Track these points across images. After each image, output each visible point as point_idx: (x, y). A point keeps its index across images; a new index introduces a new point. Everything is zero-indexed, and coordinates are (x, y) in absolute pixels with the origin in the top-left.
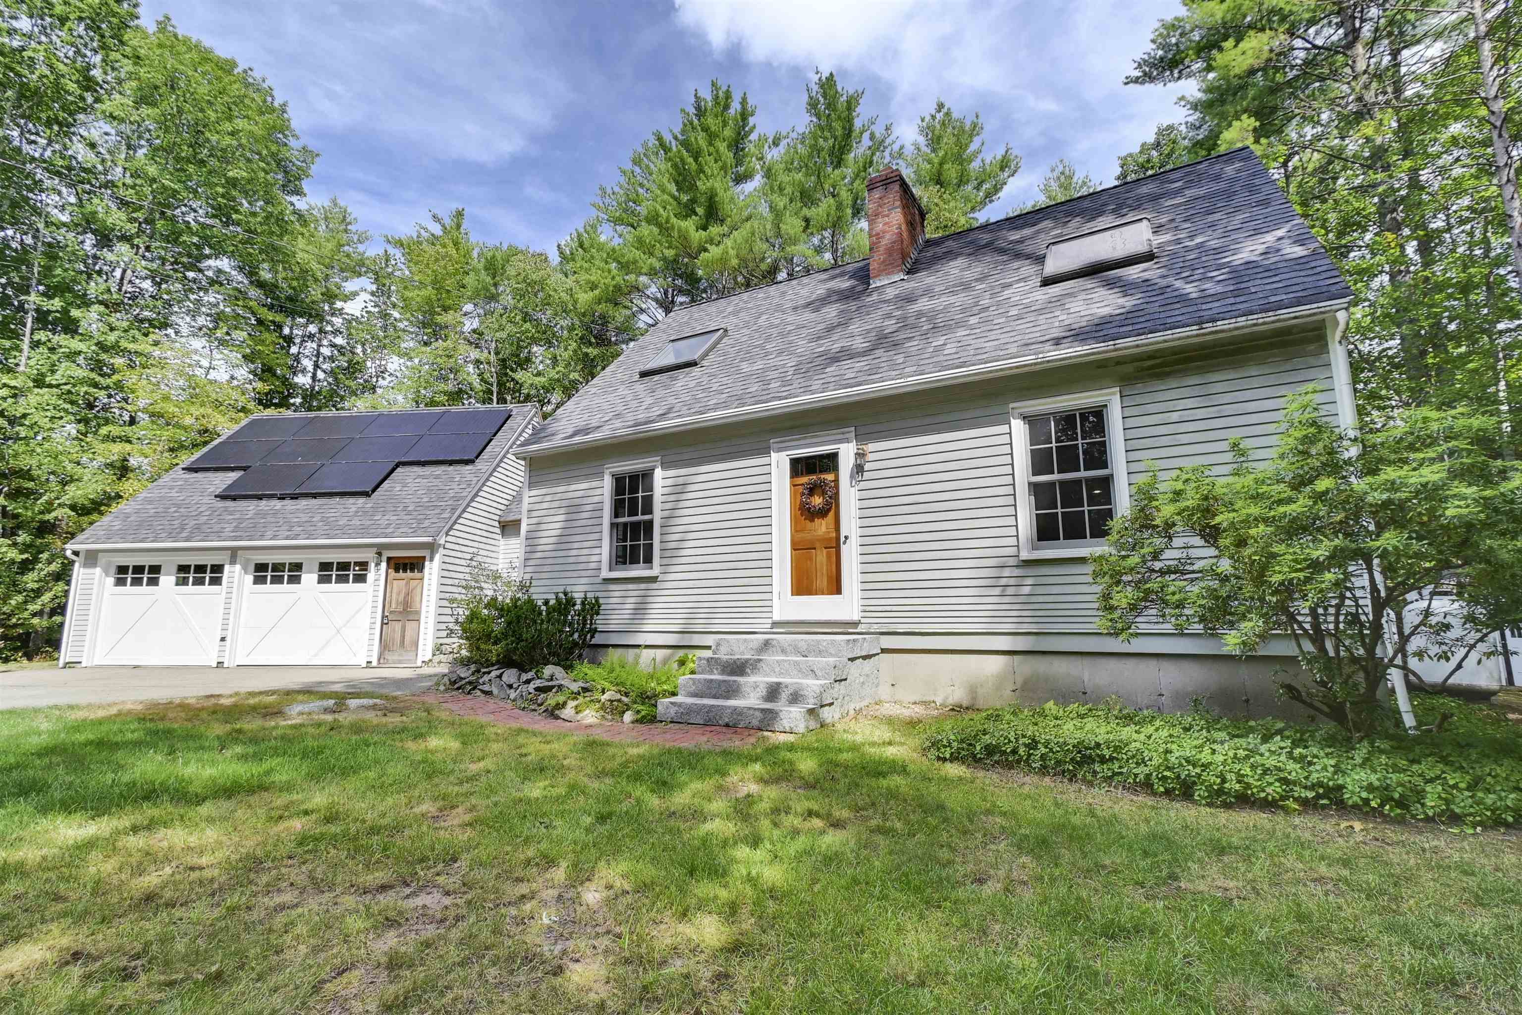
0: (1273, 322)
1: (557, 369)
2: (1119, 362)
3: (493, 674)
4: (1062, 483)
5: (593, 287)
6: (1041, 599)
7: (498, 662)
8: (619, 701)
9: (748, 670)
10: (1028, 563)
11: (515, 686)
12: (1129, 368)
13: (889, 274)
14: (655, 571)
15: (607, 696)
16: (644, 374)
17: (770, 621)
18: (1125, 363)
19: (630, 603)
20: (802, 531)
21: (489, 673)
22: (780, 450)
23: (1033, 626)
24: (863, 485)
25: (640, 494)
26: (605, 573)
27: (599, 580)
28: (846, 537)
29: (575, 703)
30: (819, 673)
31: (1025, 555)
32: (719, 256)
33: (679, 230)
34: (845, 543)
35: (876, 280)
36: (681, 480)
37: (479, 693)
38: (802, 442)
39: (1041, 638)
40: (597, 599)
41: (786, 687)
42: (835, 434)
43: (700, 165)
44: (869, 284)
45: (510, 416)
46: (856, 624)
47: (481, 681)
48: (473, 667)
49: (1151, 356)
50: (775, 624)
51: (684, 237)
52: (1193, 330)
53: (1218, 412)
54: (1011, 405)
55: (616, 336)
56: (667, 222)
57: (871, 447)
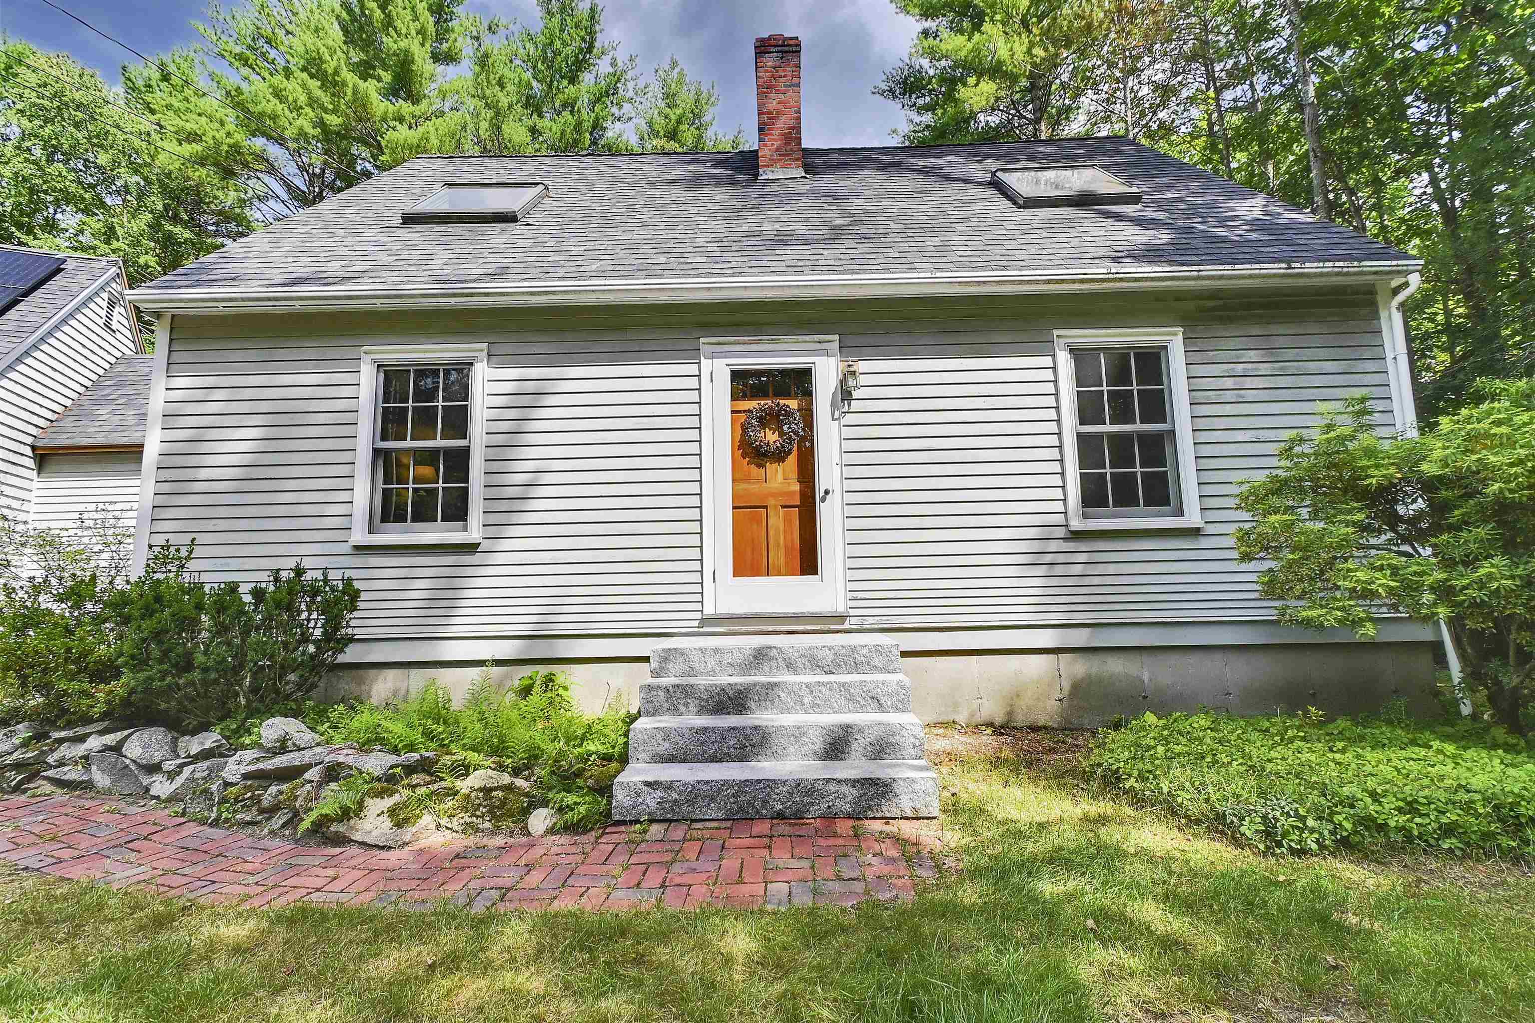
0: (1355, 274)
1: (115, 244)
2: (1179, 296)
3: (94, 743)
4: (1112, 436)
5: (193, 137)
6: (1097, 581)
7: (104, 716)
8: (509, 788)
9: (753, 705)
10: (1077, 536)
11: (167, 766)
12: (1191, 305)
13: (783, 166)
14: (474, 532)
15: (476, 779)
16: (409, 219)
17: (698, 615)
18: (1186, 299)
19: (420, 589)
20: (747, 479)
21: (82, 739)
22: (713, 356)
23: (1065, 615)
24: (850, 419)
25: (440, 403)
26: (360, 536)
27: (345, 548)
28: (827, 492)
29: (388, 802)
30: (887, 701)
31: (1076, 524)
32: (415, 142)
33: (355, 92)
34: (823, 500)
35: (768, 170)
36: (530, 387)
37: (48, 788)
38: (754, 347)
39: (1098, 630)
40: (348, 582)
41: (861, 731)
42: (808, 340)
43: (389, 16)
44: (757, 175)
45: (59, 270)
46: (842, 618)
47: (50, 760)
48: (23, 731)
49: (1215, 295)
50: (705, 621)
51: (360, 103)
52: (1278, 268)
53: (1281, 368)
54: (1056, 332)
55: (217, 224)
56: (336, 72)
57: (862, 366)
